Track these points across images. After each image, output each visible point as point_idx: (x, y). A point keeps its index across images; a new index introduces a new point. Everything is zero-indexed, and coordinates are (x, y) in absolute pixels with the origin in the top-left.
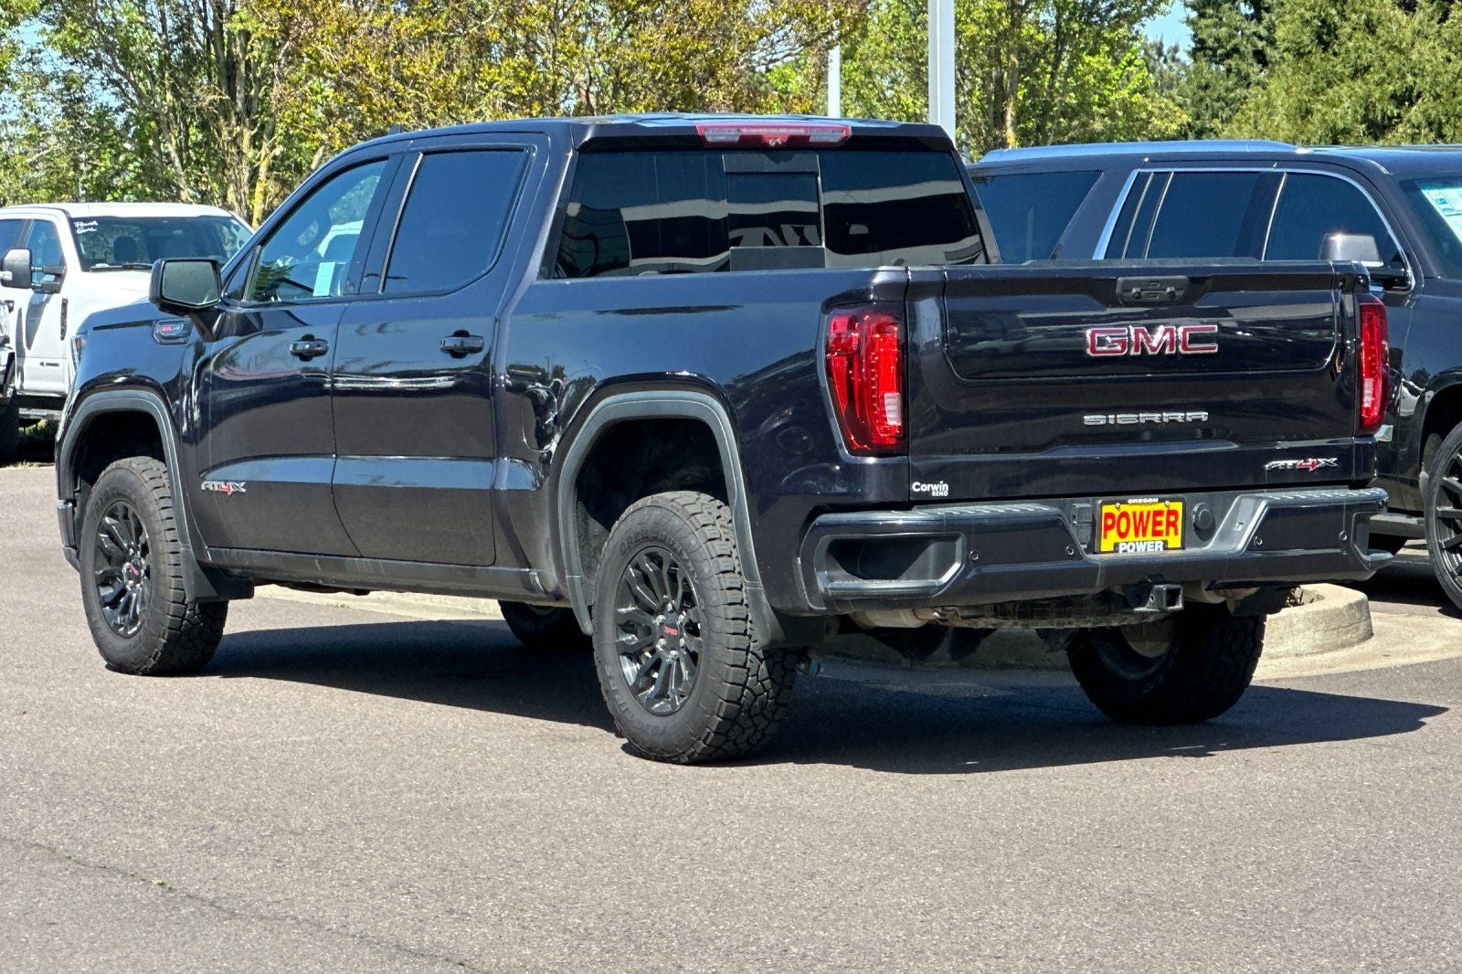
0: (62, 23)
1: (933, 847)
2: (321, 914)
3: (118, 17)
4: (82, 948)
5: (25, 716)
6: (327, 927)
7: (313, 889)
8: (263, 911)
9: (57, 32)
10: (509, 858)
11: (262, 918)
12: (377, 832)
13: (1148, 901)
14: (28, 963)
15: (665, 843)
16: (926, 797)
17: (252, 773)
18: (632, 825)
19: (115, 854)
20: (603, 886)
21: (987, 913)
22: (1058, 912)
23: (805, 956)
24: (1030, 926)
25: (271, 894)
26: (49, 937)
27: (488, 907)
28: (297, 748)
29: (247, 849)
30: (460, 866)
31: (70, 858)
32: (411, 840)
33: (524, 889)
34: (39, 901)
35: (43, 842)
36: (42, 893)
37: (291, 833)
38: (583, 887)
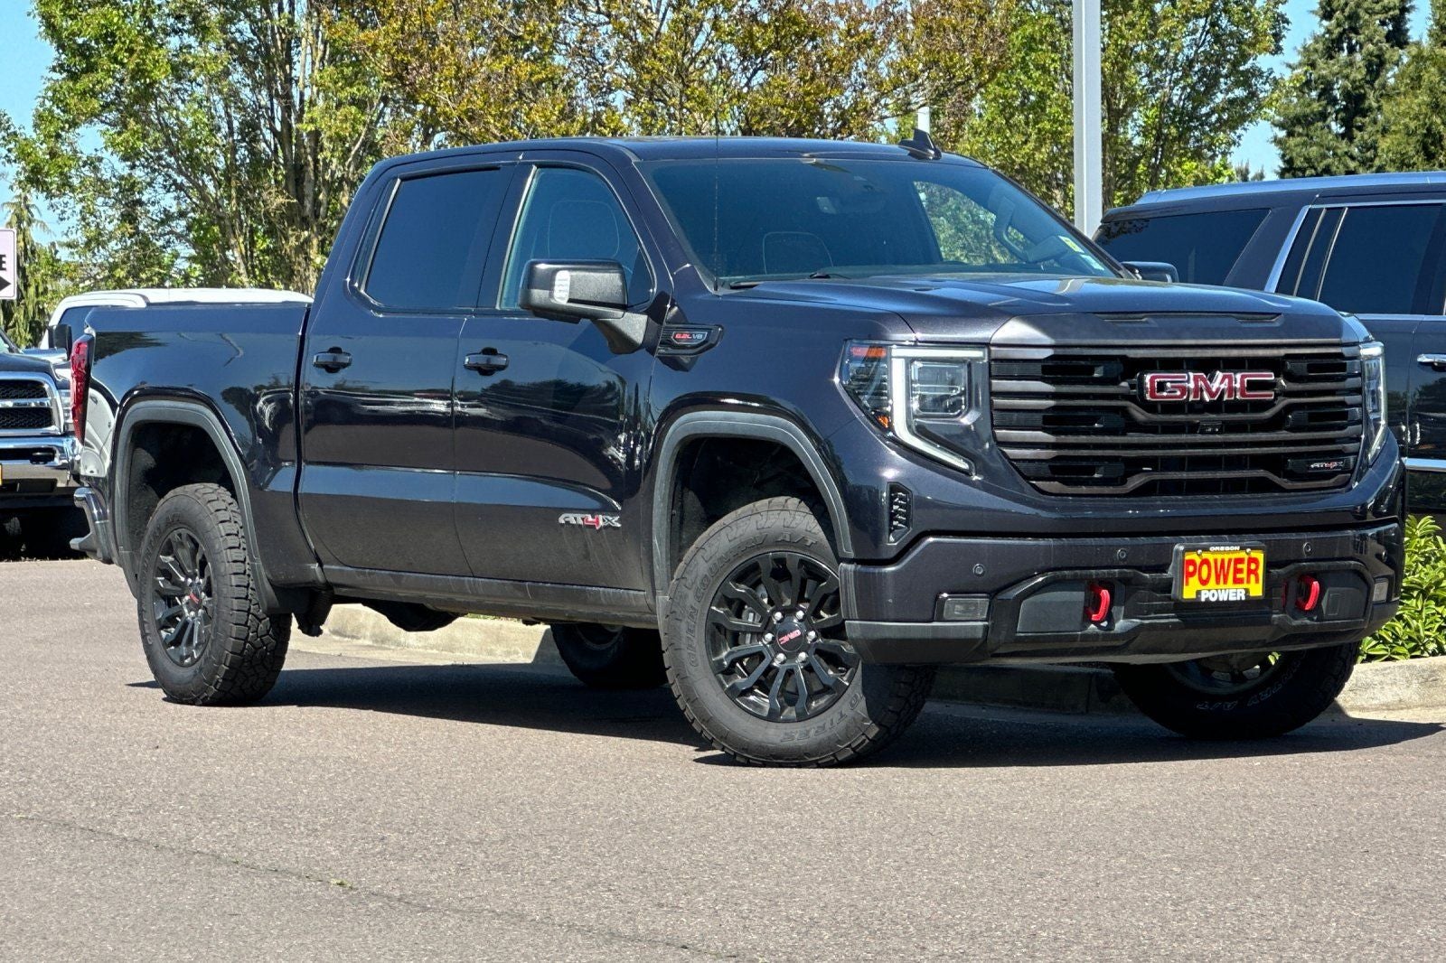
0: (125, 126)
1: (1164, 852)
2: (519, 907)
3: (182, 119)
4: (272, 934)
5: (158, 750)
6: (529, 918)
7: (505, 887)
8: (456, 905)
9: (119, 133)
10: (710, 862)
11: (457, 911)
12: (561, 842)
13: (1415, 895)
14: (217, 945)
15: (874, 850)
16: (1142, 812)
17: (413, 795)
18: (833, 835)
19: (286, 860)
20: (819, 884)
21: (1242, 904)
22: (1320, 904)
23: (1056, 939)
24: (1294, 915)
25: (461, 891)
26: (234, 925)
27: (699, 902)
28: (453, 776)
29: (425, 856)
30: (658, 868)
31: (237, 863)
32: (599, 847)
33: (733, 887)
34: (214, 897)
35: (205, 850)
36: (215, 890)
37: (468, 842)
38: (798, 884)
